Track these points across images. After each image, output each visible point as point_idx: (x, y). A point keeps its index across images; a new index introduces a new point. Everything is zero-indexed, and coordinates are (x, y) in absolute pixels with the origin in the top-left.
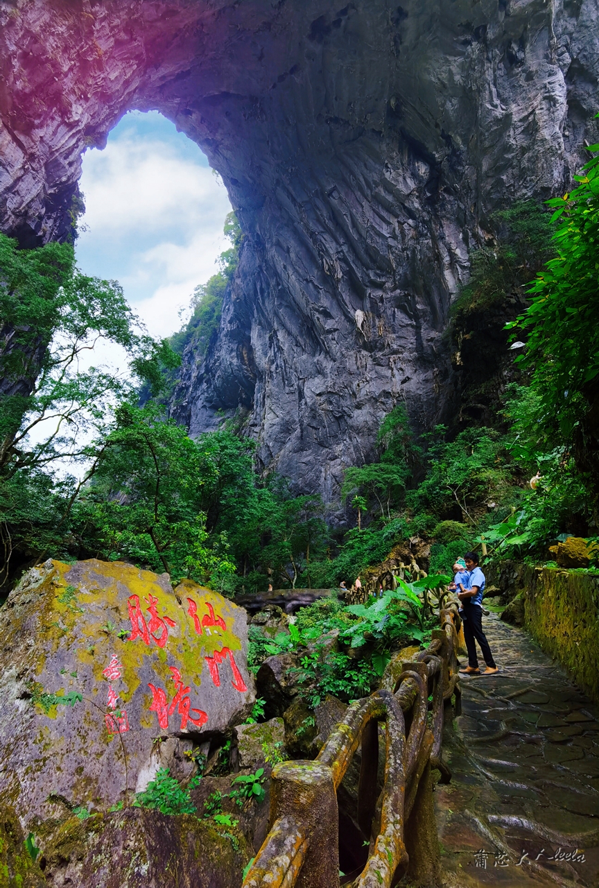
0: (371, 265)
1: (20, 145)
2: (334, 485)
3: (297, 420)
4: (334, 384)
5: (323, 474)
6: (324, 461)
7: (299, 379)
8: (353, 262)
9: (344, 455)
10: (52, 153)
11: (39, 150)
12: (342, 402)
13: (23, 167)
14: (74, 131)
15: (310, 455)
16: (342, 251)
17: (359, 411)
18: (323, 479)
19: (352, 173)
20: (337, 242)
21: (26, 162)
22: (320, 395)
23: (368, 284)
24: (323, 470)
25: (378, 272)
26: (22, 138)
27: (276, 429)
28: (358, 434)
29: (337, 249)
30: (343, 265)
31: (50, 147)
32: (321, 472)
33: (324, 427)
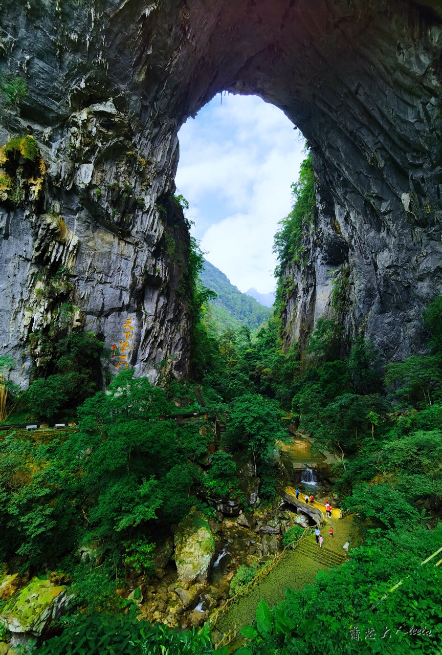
0: (407, 149)
1: (129, 243)
2: (411, 344)
3: (376, 287)
4: (398, 258)
5: (402, 334)
6: (402, 322)
7: (372, 253)
8: (391, 149)
9: (415, 319)
10: (145, 234)
11: (137, 238)
12: (407, 275)
13: (135, 252)
14: (150, 213)
15: (390, 317)
16: (379, 141)
17: (422, 283)
18: (402, 338)
19: (371, 63)
20: (374, 135)
21: (135, 249)
22: (388, 267)
23: (409, 167)
24: (402, 330)
25: (415, 154)
26: (128, 240)
27: (363, 294)
28: (424, 303)
29: (374, 141)
30: (384, 153)
31: (142, 232)
32: (401, 332)
33: (397, 294)
